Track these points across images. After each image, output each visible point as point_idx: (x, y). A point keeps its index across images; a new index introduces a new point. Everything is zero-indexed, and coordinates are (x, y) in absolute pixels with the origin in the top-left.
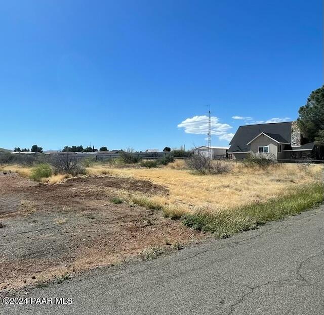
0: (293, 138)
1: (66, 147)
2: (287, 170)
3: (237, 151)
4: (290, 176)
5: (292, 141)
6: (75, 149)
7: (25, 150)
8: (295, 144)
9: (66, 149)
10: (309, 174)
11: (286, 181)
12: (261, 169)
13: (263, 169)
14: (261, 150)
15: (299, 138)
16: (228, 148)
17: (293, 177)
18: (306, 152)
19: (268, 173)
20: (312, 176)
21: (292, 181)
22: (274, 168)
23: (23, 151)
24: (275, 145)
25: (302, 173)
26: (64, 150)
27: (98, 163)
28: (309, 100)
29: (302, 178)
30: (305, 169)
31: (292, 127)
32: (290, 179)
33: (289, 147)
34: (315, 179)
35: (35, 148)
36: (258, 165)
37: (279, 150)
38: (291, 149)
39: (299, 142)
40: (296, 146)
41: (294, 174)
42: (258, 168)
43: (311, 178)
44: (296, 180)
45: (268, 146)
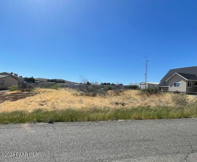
14: (175, 85)
24: (185, 81)
45: (180, 82)
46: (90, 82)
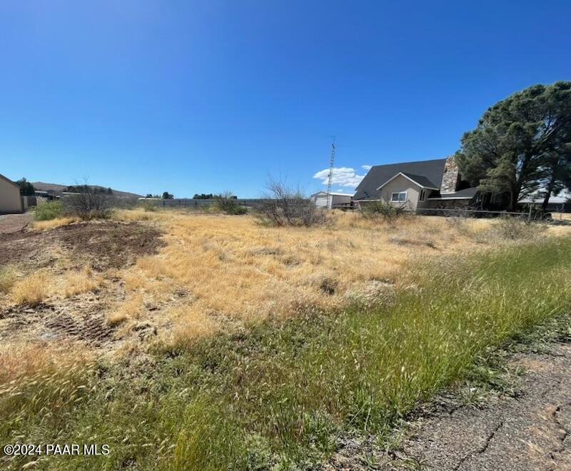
0: (445, 181)
1: (196, 195)
2: (427, 224)
3: (363, 198)
4: (429, 236)
5: (443, 185)
6: (204, 197)
7: (157, 197)
8: (447, 190)
9: (197, 197)
10: (466, 233)
11: (418, 244)
12: (386, 222)
13: (389, 222)
14: (395, 197)
15: (455, 182)
16: (353, 195)
17: (435, 237)
18: (461, 202)
19: (394, 228)
20: (471, 237)
21: (430, 245)
22: (406, 222)
23: (155, 197)
24: (416, 190)
25: (452, 231)
26: (194, 198)
27: (199, 212)
28: (481, 122)
29: (452, 239)
30: (459, 224)
31: (447, 164)
32: (428, 241)
33: (436, 194)
34: (478, 242)
35: (166, 195)
36: (383, 216)
37: (422, 196)
38: (440, 196)
39: (454, 186)
40: (447, 192)
41: (437, 231)
42: (380, 220)
43: (469, 239)
44: (440, 243)
45: (406, 192)
46: (169, 193)
